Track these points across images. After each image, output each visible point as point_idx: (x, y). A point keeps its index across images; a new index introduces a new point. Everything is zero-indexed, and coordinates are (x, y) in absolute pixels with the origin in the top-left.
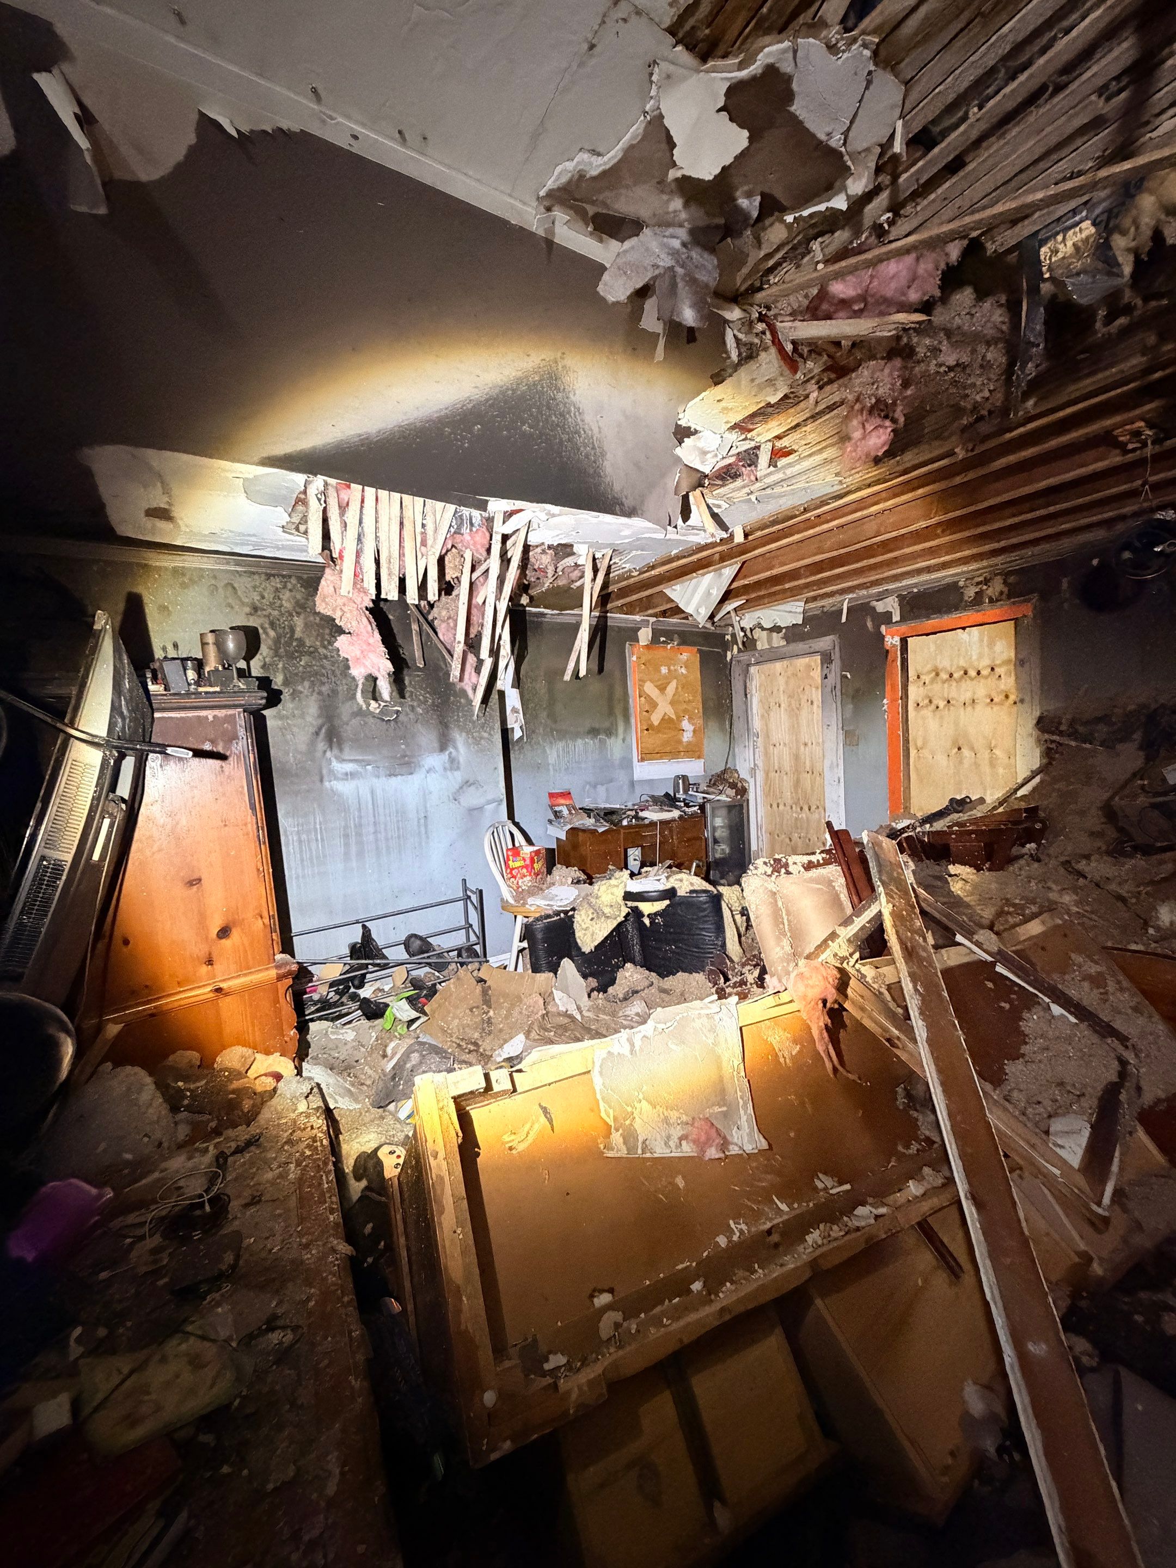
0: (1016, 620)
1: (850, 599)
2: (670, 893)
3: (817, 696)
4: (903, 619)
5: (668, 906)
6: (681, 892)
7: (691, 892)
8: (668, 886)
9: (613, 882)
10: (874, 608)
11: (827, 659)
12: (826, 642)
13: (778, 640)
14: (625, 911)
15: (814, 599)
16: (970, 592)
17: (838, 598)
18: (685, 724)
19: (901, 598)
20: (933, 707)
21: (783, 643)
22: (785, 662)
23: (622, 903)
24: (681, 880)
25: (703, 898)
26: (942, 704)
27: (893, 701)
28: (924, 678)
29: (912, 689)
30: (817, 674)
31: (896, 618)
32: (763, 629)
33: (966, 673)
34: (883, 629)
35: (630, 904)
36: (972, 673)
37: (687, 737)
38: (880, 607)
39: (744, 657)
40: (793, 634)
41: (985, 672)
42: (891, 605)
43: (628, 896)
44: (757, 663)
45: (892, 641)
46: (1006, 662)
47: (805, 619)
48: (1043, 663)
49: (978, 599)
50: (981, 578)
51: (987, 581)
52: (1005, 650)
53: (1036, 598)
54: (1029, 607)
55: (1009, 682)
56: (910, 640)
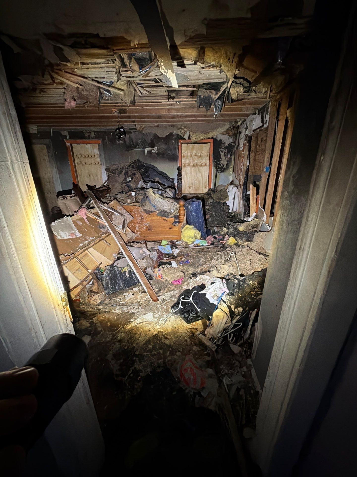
0: (98, 144)
1: (53, 129)
3: (47, 158)
4: (70, 139)
10: (61, 133)
11: (48, 147)
12: (47, 141)
15: (40, 126)
16: (87, 135)
17: (48, 128)
19: (69, 132)
20: (82, 164)
26: (84, 164)
27: (71, 162)
28: (79, 156)
29: (76, 159)
30: (45, 151)
31: (68, 138)
33: (88, 156)
34: (65, 140)
36: (90, 156)
38: (63, 133)
41: (93, 156)
42: (66, 133)
45: (68, 144)
46: (97, 154)
47: (38, 132)
48: (105, 156)
49: (89, 137)
50: (88, 132)
51: (90, 133)
52: (96, 151)
53: (101, 139)
54: (100, 142)
55: (98, 159)
56: (73, 145)
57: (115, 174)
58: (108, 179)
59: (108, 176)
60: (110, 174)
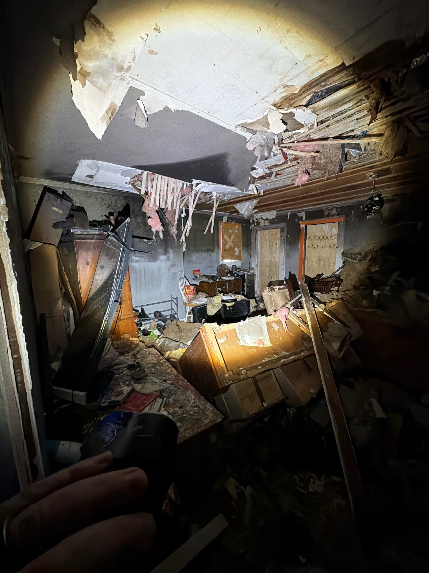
0: (339, 222)
1: (291, 212)
2: (235, 300)
3: (278, 242)
4: (306, 219)
5: (234, 304)
6: (238, 300)
7: (241, 300)
8: (235, 298)
9: (218, 297)
10: (298, 215)
11: (282, 231)
12: (283, 225)
13: (267, 223)
14: (221, 305)
15: (279, 211)
16: (326, 213)
17: (286, 211)
18: (236, 249)
19: (306, 213)
20: (313, 247)
21: (269, 224)
22: (269, 231)
23: (221, 303)
24: (238, 297)
25: (245, 302)
26: (316, 246)
27: (301, 246)
28: (312, 238)
29: (307, 241)
30: (279, 235)
31: (304, 219)
32: (262, 219)
33: (323, 237)
34: (300, 222)
35: (223, 303)
36: (325, 238)
37: (237, 253)
38: (300, 215)
39: (256, 228)
40: (272, 222)
41: (329, 237)
42: (303, 214)
43: (223, 301)
44: (260, 230)
45: (303, 226)
46: (335, 235)
47: (276, 217)
48: (345, 236)
49: (329, 215)
50: (330, 209)
51: (331, 210)
52: (335, 231)
53: (344, 216)
54: (342, 219)
55: (335, 241)
56: (308, 226)
57: (355, 259)
58: (343, 267)
59: (344, 262)
60: (347, 260)
